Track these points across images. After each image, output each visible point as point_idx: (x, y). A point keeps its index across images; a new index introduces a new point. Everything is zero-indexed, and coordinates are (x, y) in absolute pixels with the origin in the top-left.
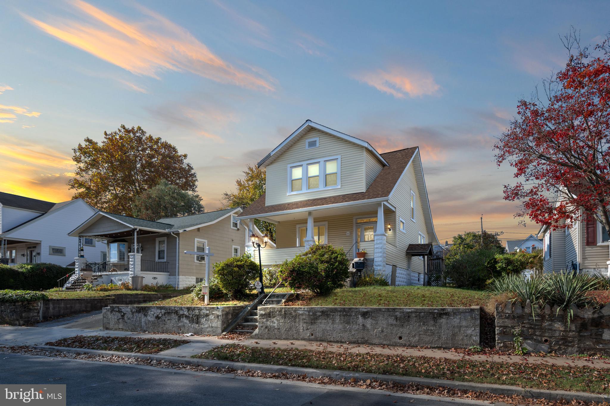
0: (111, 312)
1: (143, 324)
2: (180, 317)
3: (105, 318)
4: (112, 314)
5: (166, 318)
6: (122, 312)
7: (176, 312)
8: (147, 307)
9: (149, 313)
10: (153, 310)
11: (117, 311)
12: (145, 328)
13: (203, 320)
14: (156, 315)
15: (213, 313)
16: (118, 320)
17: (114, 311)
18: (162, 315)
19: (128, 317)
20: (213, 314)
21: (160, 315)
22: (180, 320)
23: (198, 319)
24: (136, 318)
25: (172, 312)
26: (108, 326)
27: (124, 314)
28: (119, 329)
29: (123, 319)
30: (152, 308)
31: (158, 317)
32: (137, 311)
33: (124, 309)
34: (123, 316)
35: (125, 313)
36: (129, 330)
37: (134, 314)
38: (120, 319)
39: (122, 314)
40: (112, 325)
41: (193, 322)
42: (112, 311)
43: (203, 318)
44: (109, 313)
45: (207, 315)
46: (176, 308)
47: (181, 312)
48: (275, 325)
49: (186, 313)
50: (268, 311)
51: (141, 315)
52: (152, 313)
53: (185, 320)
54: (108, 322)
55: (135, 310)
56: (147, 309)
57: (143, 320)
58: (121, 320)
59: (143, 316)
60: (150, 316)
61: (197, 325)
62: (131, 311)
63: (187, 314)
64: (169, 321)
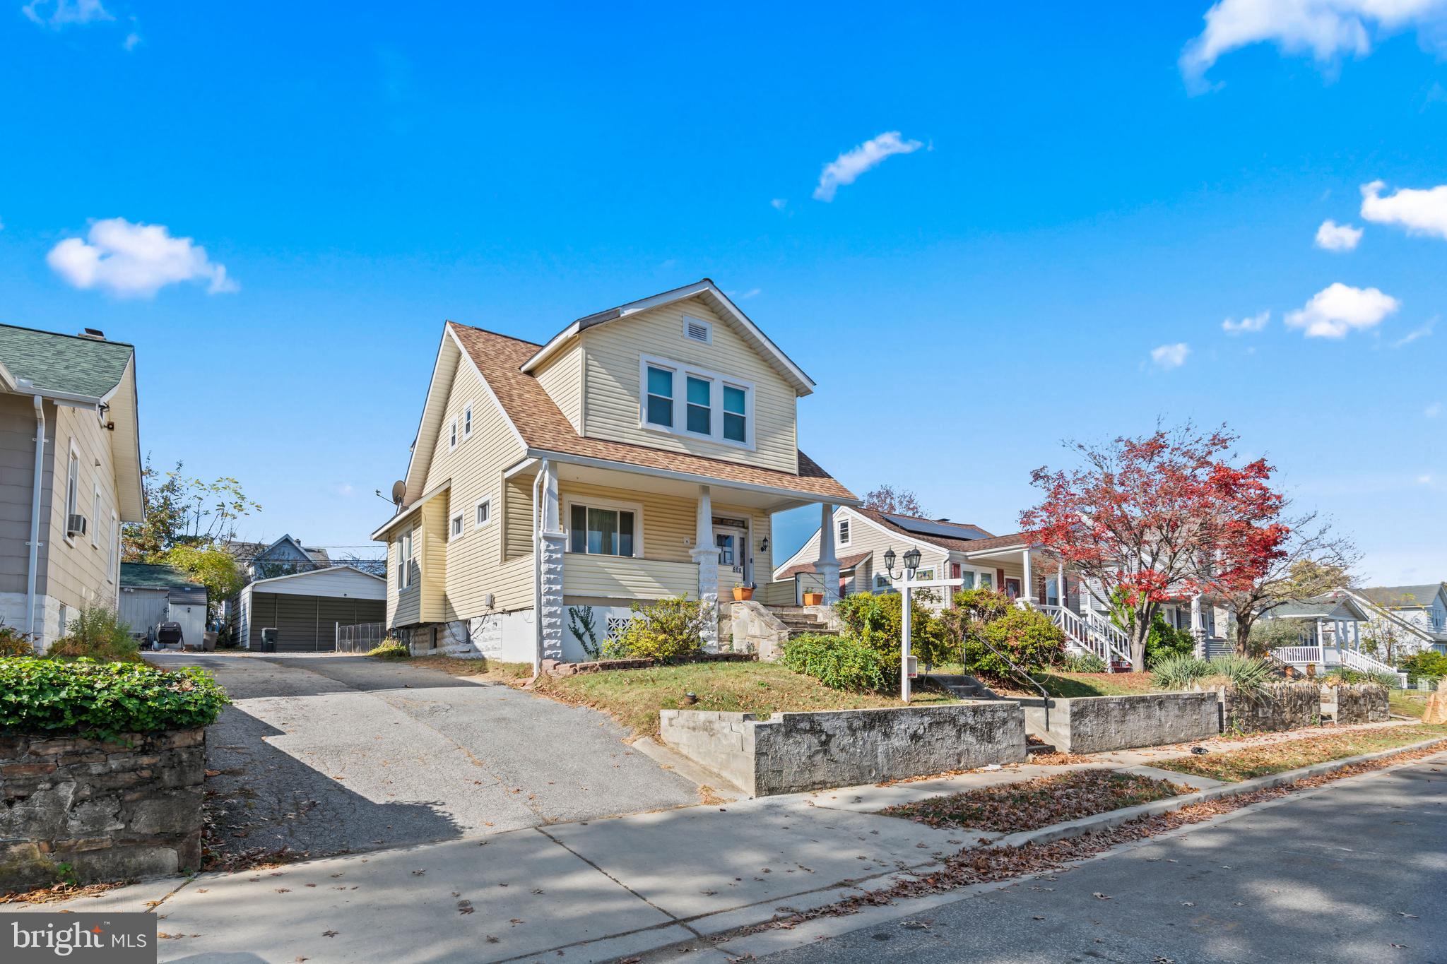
0: (788, 734)
1: (881, 759)
2: (961, 729)
3: (763, 758)
4: (791, 741)
5: (932, 736)
6: (821, 731)
7: (953, 721)
8: (889, 712)
9: (896, 728)
10: (903, 718)
11: (806, 731)
12: (886, 768)
13: (999, 734)
14: (911, 731)
15: (1014, 716)
16: (810, 757)
17: (798, 731)
18: (925, 729)
19: (840, 744)
20: (1013, 718)
21: (921, 731)
22: (960, 737)
23: (990, 731)
24: (864, 744)
25: (945, 722)
26: (774, 783)
27: (829, 737)
28: (814, 783)
29: (826, 752)
30: (903, 715)
31: (915, 737)
32: (864, 727)
33: (828, 724)
34: (825, 744)
35: (830, 733)
36: (842, 783)
37: (858, 734)
38: (817, 752)
39: (823, 738)
40: (791, 779)
41: (983, 740)
42: (791, 731)
43: (999, 728)
44: (780, 739)
45: (1004, 722)
46: (952, 711)
47: (962, 720)
48: (1089, 729)
49: (971, 721)
50: (1081, 706)
51: (876, 734)
52: (903, 726)
53: (968, 738)
54: (775, 768)
55: (861, 724)
56: (890, 717)
57: (880, 749)
58: (819, 757)
59: (880, 737)
60: (897, 735)
61: (990, 745)
62: (850, 728)
63: (973, 723)
64: (939, 744)
